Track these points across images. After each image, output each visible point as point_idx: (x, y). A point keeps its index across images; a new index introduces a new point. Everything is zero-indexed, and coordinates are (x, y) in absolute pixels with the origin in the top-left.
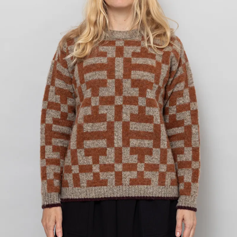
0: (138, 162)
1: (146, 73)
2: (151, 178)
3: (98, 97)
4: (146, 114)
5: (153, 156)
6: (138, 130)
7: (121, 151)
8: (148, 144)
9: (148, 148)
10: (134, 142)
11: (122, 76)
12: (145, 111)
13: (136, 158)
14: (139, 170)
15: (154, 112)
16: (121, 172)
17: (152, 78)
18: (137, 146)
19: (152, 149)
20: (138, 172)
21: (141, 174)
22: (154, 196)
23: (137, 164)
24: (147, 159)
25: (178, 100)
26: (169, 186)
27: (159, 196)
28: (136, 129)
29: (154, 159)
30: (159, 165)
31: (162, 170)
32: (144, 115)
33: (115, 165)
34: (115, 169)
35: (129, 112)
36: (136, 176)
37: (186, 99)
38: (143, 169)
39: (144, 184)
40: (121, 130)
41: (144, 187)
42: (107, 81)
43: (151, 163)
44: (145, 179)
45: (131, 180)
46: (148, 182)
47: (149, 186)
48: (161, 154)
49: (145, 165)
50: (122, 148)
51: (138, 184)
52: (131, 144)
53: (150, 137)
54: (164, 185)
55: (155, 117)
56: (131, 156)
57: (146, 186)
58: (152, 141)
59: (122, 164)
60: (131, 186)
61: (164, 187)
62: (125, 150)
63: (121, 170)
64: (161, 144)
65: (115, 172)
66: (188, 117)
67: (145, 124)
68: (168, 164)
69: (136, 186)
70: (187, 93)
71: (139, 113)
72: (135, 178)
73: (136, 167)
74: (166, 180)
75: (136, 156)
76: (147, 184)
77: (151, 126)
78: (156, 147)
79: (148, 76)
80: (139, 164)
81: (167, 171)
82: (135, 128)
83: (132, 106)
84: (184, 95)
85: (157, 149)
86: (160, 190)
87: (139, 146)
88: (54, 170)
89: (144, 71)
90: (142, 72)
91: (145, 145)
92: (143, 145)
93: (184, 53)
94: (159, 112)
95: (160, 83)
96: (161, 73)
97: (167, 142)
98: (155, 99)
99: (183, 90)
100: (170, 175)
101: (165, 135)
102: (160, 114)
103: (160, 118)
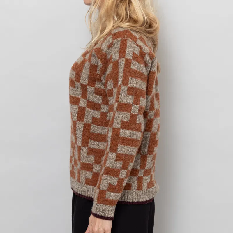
8: (74, 139)
9: (74, 143)
17: (73, 76)
21: (73, 167)
24: (75, 154)
25: (109, 99)
26: (84, 184)
30: (77, 161)
31: (78, 167)
37: (114, 99)
38: (74, 163)
47: (74, 180)
48: (78, 151)
49: (74, 160)
53: (73, 132)
58: (74, 136)
61: (80, 183)
64: (77, 141)
68: (81, 161)
69: (71, 178)
70: (116, 93)
74: (81, 178)
76: (74, 178)
81: (81, 168)
84: (114, 94)
85: (76, 145)
93: (118, 49)
94: (78, 109)
95: (81, 81)
96: (82, 71)
97: (82, 140)
98: (80, 97)
99: (112, 89)
100: (84, 174)
101: (80, 133)
102: (78, 111)
103: (76, 115)
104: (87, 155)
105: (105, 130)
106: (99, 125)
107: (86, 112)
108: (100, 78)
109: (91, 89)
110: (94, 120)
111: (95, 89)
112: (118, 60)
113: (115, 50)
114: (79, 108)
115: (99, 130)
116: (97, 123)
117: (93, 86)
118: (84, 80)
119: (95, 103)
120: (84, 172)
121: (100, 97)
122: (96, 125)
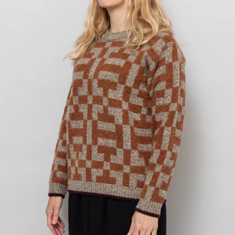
0: (104, 161)
1: (110, 74)
2: (116, 178)
3: (77, 96)
4: (109, 114)
5: (117, 156)
6: (104, 129)
7: (91, 148)
8: (112, 144)
9: (112, 148)
10: (101, 141)
11: (93, 77)
12: (108, 111)
13: (102, 156)
14: (105, 169)
15: (115, 112)
16: (90, 169)
17: (115, 78)
18: (103, 145)
19: (116, 150)
20: (104, 170)
21: (106, 172)
22: (118, 196)
23: (103, 162)
24: (112, 158)
25: (158, 100)
26: (135, 188)
27: (123, 196)
28: (102, 129)
29: (118, 159)
30: (122, 165)
31: (125, 171)
32: (107, 114)
33: (86, 162)
34: (86, 165)
35: (97, 112)
36: (102, 174)
37: (167, 100)
38: (109, 168)
39: (109, 183)
40: (91, 129)
41: (109, 186)
42: (82, 81)
43: (116, 162)
44: (111, 177)
45: (97, 177)
46: (113, 181)
47: (113, 185)
48: (124, 155)
49: (110, 164)
50: (91, 145)
51: (103, 182)
52: (98, 143)
53: (113, 136)
54: (128, 186)
55: (116, 117)
56: (98, 154)
57: (110, 185)
58: (116, 140)
59: (91, 161)
60: (97, 184)
61: (128, 188)
62: (94, 148)
63: (90, 167)
64: (124, 144)
65: (86, 168)
66: (165, 119)
67: (108, 123)
68: (131, 165)
69: (102, 184)
70: (169, 94)
71: (104, 113)
72: (101, 175)
73: (103, 166)
74: (130, 182)
75: (102, 155)
76: (112, 183)
77: (113, 126)
78: (120, 148)
79: (111, 76)
80: (105, 162)
81: (130, 172)
82: (102, 127)
83: (99, 106)
84: (165, 95)
85: (120, 149)
86: (124, 191)
87: (105, 145)
88: (59, 162)
89: (108, 71)
90: (106, 72)
91: (110, 145)
92: (109, 145)
93: (171, 52)
94: (122, 112)
95: (126, 83)
96: (129, 73)
97: (132, 143)
98: (121, 99)
99: (164, 90)
100: (135, 177)
101: (128, 136)
102: (123, 115)
103: (122, 118)
104: (138, 158)
105: (145, 133)
106: (140, 127)
107: (129, 115)
108: (147, 80)
109: (135, 91)
110: (136, 122)
111: (140, 91)
112: (172, 63)
113: (168, 53)
114: (124, 111)
115: (139, 132)
116: (138, 125)
117: (138, 89)
118: (130, 83)
119: (137, 106)
120: (135, 176)
121: (142, 99)
122: (137, 127)
